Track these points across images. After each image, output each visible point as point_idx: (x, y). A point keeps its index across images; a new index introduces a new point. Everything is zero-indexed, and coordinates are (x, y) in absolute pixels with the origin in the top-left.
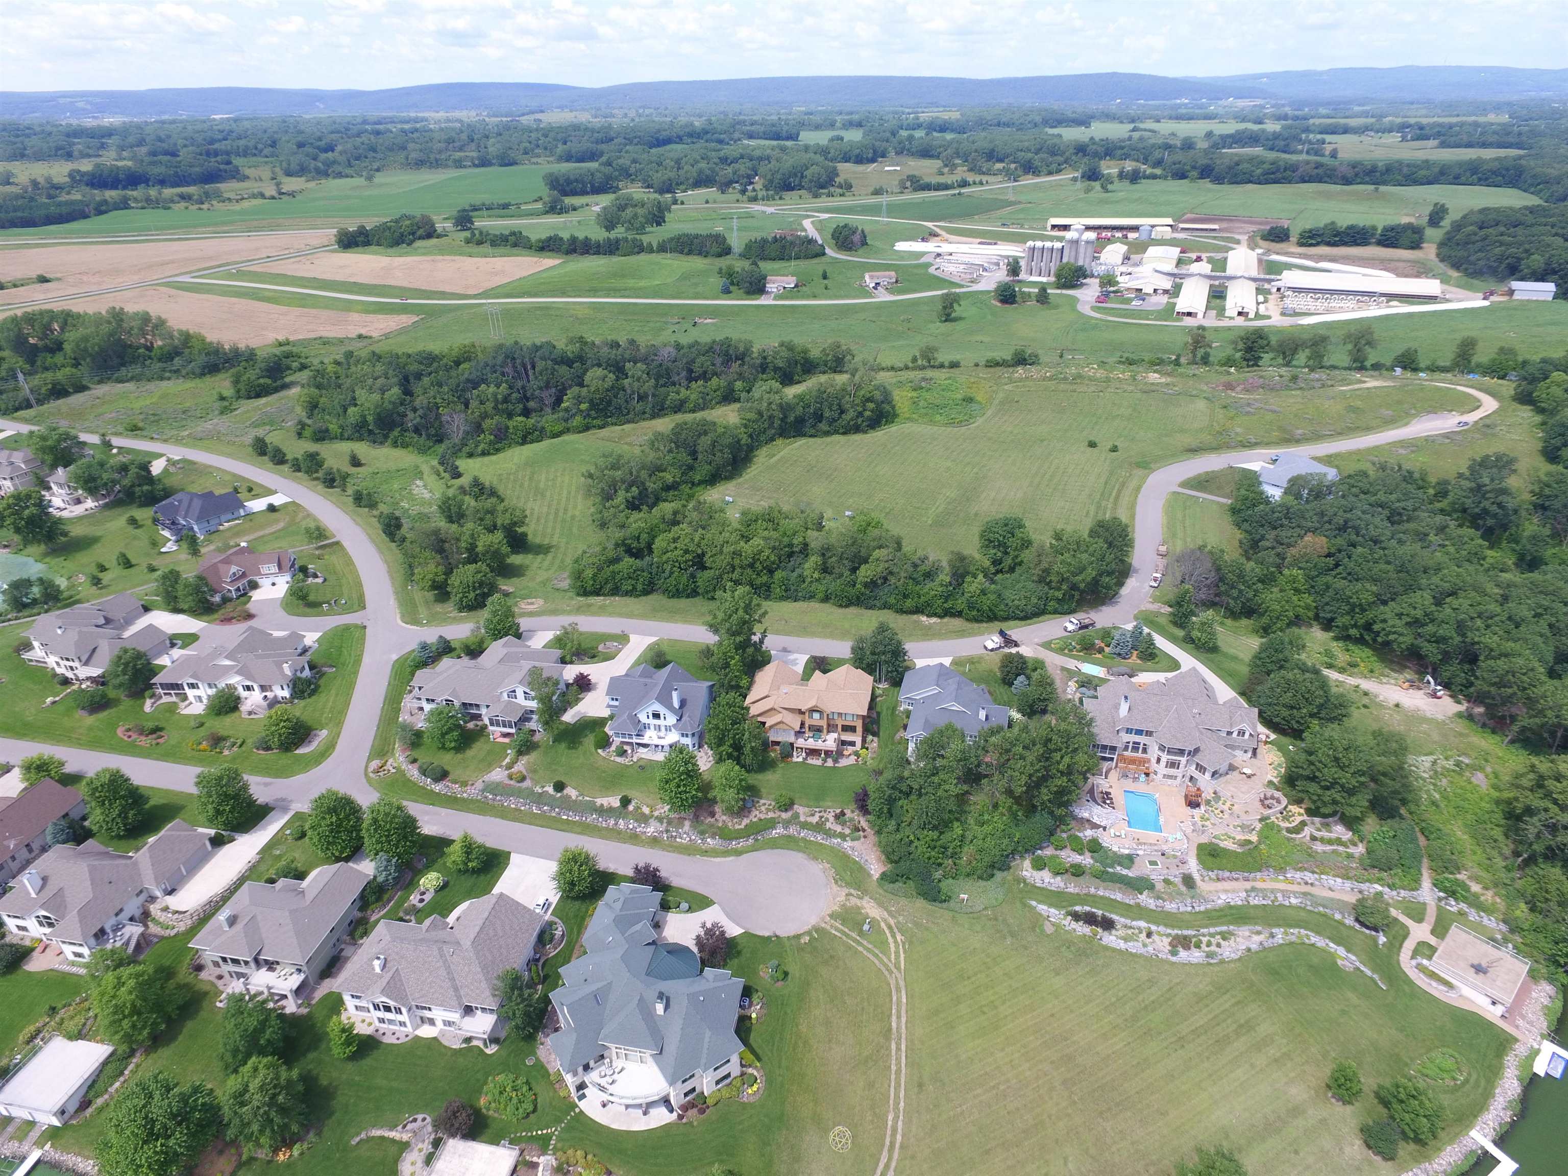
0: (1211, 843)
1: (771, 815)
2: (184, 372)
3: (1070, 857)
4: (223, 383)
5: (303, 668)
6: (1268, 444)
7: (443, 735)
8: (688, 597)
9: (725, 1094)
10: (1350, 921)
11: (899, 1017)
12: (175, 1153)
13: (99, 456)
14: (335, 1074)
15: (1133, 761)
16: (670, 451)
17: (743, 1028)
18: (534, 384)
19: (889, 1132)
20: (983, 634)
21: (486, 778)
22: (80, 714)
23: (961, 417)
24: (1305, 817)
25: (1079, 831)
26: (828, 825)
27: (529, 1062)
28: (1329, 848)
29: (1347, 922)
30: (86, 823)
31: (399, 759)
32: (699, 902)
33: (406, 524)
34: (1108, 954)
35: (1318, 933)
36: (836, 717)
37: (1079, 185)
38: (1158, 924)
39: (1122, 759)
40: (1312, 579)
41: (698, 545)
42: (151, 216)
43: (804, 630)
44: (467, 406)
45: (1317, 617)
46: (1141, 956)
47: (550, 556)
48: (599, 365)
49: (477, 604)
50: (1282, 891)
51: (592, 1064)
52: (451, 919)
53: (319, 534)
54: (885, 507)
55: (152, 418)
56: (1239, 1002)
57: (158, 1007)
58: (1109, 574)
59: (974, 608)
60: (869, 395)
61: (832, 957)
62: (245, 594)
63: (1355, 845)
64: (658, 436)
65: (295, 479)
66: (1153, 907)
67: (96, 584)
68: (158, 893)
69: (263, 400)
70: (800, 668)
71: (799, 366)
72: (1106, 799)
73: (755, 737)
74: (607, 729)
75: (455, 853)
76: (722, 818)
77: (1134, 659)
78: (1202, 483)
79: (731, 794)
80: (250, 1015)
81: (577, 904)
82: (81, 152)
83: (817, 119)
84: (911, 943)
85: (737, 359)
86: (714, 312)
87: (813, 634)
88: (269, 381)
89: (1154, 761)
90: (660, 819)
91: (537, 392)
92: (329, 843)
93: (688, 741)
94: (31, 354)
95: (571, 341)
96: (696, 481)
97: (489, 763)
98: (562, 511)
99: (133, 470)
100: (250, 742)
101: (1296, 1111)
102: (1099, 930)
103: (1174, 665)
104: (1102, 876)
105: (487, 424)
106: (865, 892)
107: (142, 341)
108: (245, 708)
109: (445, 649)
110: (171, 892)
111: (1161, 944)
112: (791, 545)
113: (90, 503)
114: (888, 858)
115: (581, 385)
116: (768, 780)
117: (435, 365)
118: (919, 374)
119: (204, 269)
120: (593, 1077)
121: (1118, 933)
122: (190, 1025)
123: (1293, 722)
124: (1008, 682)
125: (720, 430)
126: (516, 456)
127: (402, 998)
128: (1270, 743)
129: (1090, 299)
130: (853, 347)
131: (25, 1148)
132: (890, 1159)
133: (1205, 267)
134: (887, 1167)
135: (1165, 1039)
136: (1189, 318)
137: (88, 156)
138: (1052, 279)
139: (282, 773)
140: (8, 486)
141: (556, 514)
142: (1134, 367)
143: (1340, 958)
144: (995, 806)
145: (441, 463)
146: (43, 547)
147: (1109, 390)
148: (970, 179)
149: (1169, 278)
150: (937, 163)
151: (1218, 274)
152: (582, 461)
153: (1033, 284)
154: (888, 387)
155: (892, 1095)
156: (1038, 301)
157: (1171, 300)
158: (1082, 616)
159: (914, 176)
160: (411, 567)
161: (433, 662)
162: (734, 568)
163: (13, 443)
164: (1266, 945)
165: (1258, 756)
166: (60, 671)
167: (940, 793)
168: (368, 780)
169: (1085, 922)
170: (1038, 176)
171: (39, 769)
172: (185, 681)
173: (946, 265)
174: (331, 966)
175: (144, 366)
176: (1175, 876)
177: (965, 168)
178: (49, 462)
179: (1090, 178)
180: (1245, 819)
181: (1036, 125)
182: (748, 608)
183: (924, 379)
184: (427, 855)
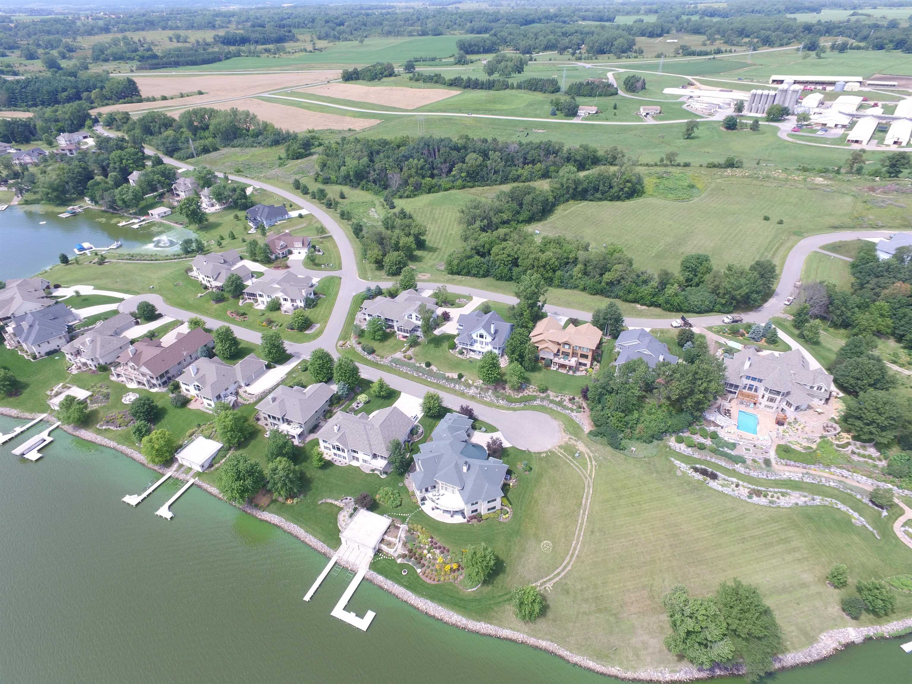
0: (786, 445)
1: (535, 394)
2: (263, 144)
3: (698, 439)
4: (281, 151)
5: (311, 294)
6: (890, 228)
7: (375, 332)
8: (506, 281)
9: (492, 516)
10: (866, 500)
11: (587, 499)
12: (247, 488)
13: (223, 183)
14: (313, 474)
15: (748, 396)
16: (508, 202)
17: (505, 488)
18: (438, 160)
19: (572, 549)
20: (672, 318)
21: (393, 356)
22: (212, 302)
23: (684, 196)
24: (851, 440)
25: (707, 426)
26: (565, 403)
27: (400, 485)
28: (862, 459)
29: (864, 500)
30: (214, 351)
31: (352, 342)
32: (491, 429)
33: (365, 230)
34: (711, 491)
35: (843, 503)
36: (578, 349)
37: (800, 53)
38: (744, 481)
39: (742, 394)
40: (895, 309)
41: (516, 253)
42: (251, 61)
43: (568, 305)
44: (401, 170)
45: (893, 334)
46: (730, 495)
47: (436, 253)
48: (474, 152)
49: (396, 273)
50: (825, 477)
51: (429, 489)
52: (371, 416)
53: (322, 230)
54: (627, 244)
55: (247, 167)
56: (783, 528)
57: (241, 430)
58: (757, 293)
59: (669, 303)
60: (628, 178)
61: (556, 466)
62: (286, 256)
63: (880, 460)
64: (502, 193)
65: (312, 203)
66: (743, 472)
67: (219, 245)
68: (243, 385)
69: (299, 161)
70: (563, 323)
71: (590, 160)
72: (727, 413)
73: (531, 352)
74: (455, 340)
75: (375, 387)
76: (508, 391)
77: (763, 342)
78: (836, 248)
79: (515, 378)
80: (279, 439)
81: (431, 420)
82: (219, 25)
83: (628, 8)
84: (600, 466)
85: (554, 153)
86: (543, 126)
87: (574, 308)
88: (303, 151)
89: (760, 396)
90: (477, 387)
91: (439, 165)
92: (318, 373)
93: (496, 351)
94: (195, 130)
95: (461, 137)
96: (520, 220)
97: (396, 349)
98: (445, 230)
99: (238, 191)
100: (284, 325)
101: (804, 585)
102: (708, 479)
103: (789, 348)
104: (715, 451)
105: (411, 181)
106: (579, 439)
107: (245, 126)
108: (283, 309)
109: (379, 292)
110: (248, 385)
111: (743, 492)
112: (568, 258)
113: (218, 207)
114: (595, 424)
115: (464, 162)
116: (536, 377)
117: (387, 147)
118: (663, 169)
119: (275, 90)
120: (429, 495)
121: (719, 482)
122: (253, 442)
123: (857, 388)
124: (681, 345)
125: (538, 192)
126: (424, 199)
127: (345, 445)
128: (839, 398)
129: (788, 129)
130: (625, 151)
131: (188, 478)
132: (570, 560)
133: (878, 111)
134: (568, 563)
135: (734, 537)
136: (856, 144)
137: (223, 27)
138: (765, 115)
139: (298, 341)
140: (183, 195)
141: (442, 232)
142: (807, 173)
143: (854, 518)
144: (660, 406)
145: (385, 200)
146: (197, 225)
147: (786, 186)
148: (723, 49)
149: (848, 117)
150: (703, 38)
151: (887, 116)
152: (459, 205)
153: (750, 118)
154: (642, 175)
155: (577, 533)
156: (751, 129)
157: (846, 132)
158: (736, 316)
159: (685, 46)
160: (365, 251)
161: (373, 298)
162: (533, 267)
163: (186, 174)
164: (808, 503)
165: (829, 404)
166: (204, 282)
167: (629, 393)
168: (337, 349)
169: (701, 473)
170: (772, 47)
171: (195, 323)
172: (258, 293)
173: (695, 103)
174: (315, 428)
175: (245, 139)
176: (760, 458)
177: (722, 41)
178: (201, 185)
179: (810, 49)
180: (810, 435)
181: (779, 12)
182: (537, 286)
183: (665, 172)
184: (362, 387)
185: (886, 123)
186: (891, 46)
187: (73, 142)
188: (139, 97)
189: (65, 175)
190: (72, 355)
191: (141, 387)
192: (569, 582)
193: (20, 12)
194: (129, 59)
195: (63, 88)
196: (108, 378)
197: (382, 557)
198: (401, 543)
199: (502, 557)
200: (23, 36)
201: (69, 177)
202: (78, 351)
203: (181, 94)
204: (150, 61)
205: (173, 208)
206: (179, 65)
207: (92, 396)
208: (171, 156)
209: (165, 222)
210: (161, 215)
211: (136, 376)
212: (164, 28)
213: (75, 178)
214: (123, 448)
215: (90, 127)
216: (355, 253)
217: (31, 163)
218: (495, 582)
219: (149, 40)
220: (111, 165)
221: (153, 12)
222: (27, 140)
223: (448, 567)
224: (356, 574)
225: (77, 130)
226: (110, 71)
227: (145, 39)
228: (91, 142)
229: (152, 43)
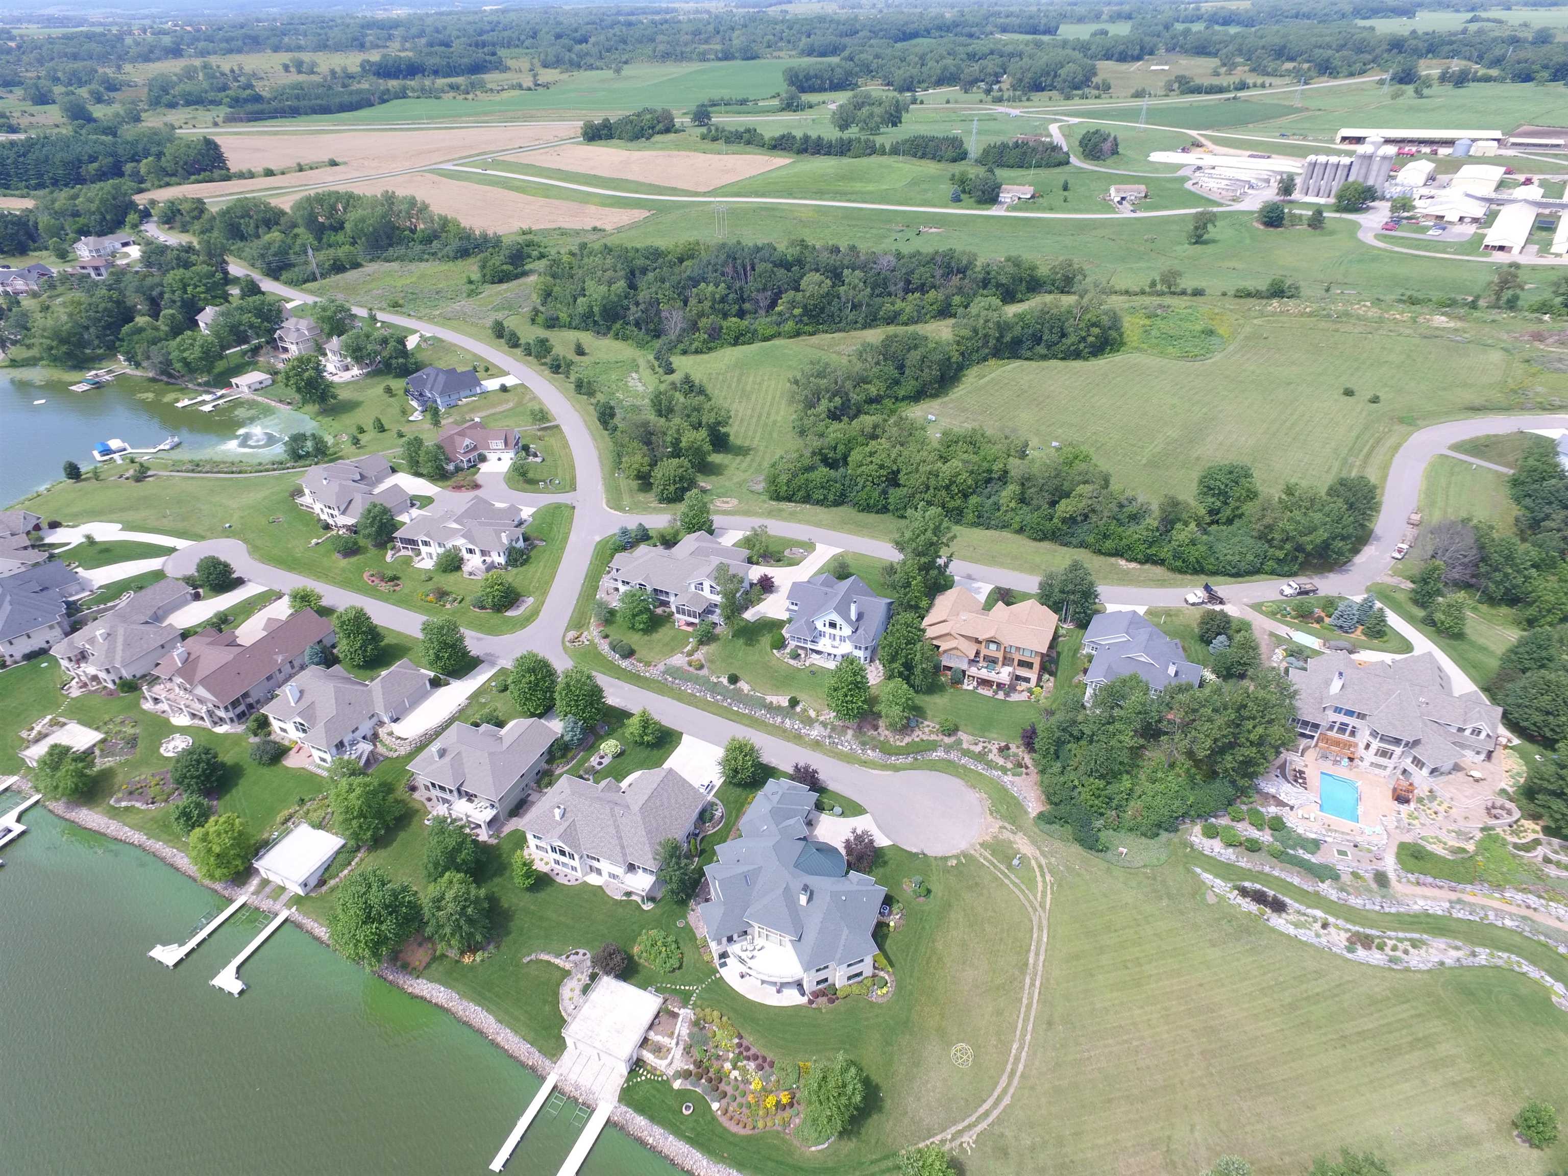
0: (1416, 844)
1: (933, 737)
2: (440, 255)
3: (1247, 830)
4: (471, 268)
5: (518, 539)
7: (634, 616)
8: (877, 512)
9: (856, 990)
11: (1037, 954)
12: (386, 936)
13: (366, 329)
14: (515, 901)
15: (1337, 743)
16: (878, 363)
17: (880, 933)
18: (752, 285)
19: (1011, 1059)
20: (1185, 586)
21: (668, 662)
22: (336, 556)
23: (1196, 351)
24: (1541, 836)
25: (1262, 805)
26: (991, 756)
27: (680, 924)
30: (335, 651)
31: (593, 633)
32: (852, 809)
33: (619, 414)
34: (1273, 936)
35: (1533, 963)
36: (1013, 650)
37: (1386, 89)
38: (1337, 917)
39: (1327, 740)
41: (895, 461)
42: (425, 105)
43: (992, 560)
44: (686, 303)
46: (1311, 945)
47: (749, 458)
48: (817, 270)
49: (676, 498)
50: (1495, 910)
51: (735, 937)
52: (624, 784)
53: (541, 416)
54: (1096, 441)
55: (411, 296)
56: (1419, 1015)
57: (379, 814)
58: (1344, 538)
59: (1180, 558)
60: (1094, 319)
61: (977, 885)
62: (475, 466)
64: (867, 347)
65: (527, 363)
66: (1334, 898)
67: (355, 444)
68: (386, 720)
69: (504, 286)
70: (982, 598)
71: (1024, 284)
72: (1299, 777)
73: (927, 659)
74: (784, 632)
75: (633, 726)
76: (884, 733)
77: (1358, 634)
78: (1480, 447)
79: (896, 710)
80: (450, 836)
81: (739, 790)
82: (371, 42)
83: (1080, 10)
84: (1060, 886)
85: (959, 271)
86: (940, 221)
87: (1002, 565)
88: (510, 268)
89: (1362, 746)
90: (824, 724)
91: (754, 294)
92: (527, 699)
93: (860, 654)
94: (319, 231)
95: (792, 244)
96: (900, 396)
97: (673, 647)
98: (765, 415)
99: (392, 344)
100: (468, 599)
101: (1469, 1140)
102: (1268, 910)
103: (1407, 647)
104: (1280, 856)
105: (703, 322)
106: (1020, 828)
107: (408, 224)
108: (466, 568)
109: (643, 536)
110: (396, 720)
111: (1337, 938)
112: (990, 471)
113: (356, 371)
114: (1048, 798)
115: (797, 289)
116: (936, 703)
117: (660, 260)
118: (1156, 300)
119: (465, 157)
120: (734, 949)
121: (1289, 917)
122: (402, 835)
123: (1546, 729)
124: (1206, 640)
125: (931, 345)
126: (727, 356)
127: (575, 845)
128: (1511, 748)
129: (1375, 225)
130: (1086, 267)
131: (277, 907)
132: (1009, 1084)
133: (1535, 192)
134: (1005, 1091)
135: (1325, 1034)
136: (1500, 253)
137: (378, 47)
138: (1332, 200)
139: (493, 631)
140: (294, 350)
141: (759, 417)
142: (1417, 308)
143: (1556, 993)
144: (1172, 766)
145: (657, 358)
146: (317, 406)
147: (1381, 332)
148: (1250, 81)
149: (1483, 204)
150: (1213, 62)
151: (1551, 201)
152: (790, 367)
153: (1307, 205)
154: (1119, 313)
155: (1020, 1026)
156: (1309, 225)
157: (1480, 231)
158: (1304, 581)
159: (1183, 77)
160: (619, 456)
161: (631, 547)
162: (928, 488)
163: (300, 311)
164: (1464, 962)
165: (1493, 760)
166: (323, 517)
167: (1113, 742)
168: (565, 648)
169: (1253, 900)
170: (1335, 78)
171: (303, 599)
172: (420, 538)
173: (1206, 179)
174: (519, 807)
175: (407, 247)
176: (1367, 871)
177: (1247, 68)
178: (326, 331)
179: (1401, 81)
180: (1462, 825)
181: (1343, 16)
182: (937, 530)
183: (1160, 306)
184: (609, 724)
185: (1551, 214)
186: (1546, 74)
187: (102, 252)
188: (224, 172)
189: (83, 315)
190: (70, 659)
191: (197, 722)
192: (1008, 1133)
193: (29, 22)
194: (212, 102)
195: (90, 156)
196: (137, 705)
197: (644, 1075)
198: (681, 1047)
199: (875, 1078)
200: (30, 64)
201: (88, 318)
202: (82, 653)
203: (299, 165)
204: (250, 107)
205: (275, 373)
206: (300, 114)
207: (103, 741)
208: (277, 279)
209: (260, 399)
210: (253, 387)
211: (188, 702)
212: (276, 49)
213: (100, 321)
214: (158, 846)
215: (135, 226)
216: (600, 458)
217: (26, 292)
218: (863, 1131)
219: (248, 69)
220: (166, 296)
221: (258, 20)
222: (22, 250)
223: (771, 1101)
224: (593, 1111)
225: (112, 232)
226: (177, 124)
227: (241, 69)
228: (135, 252)
229: (254, 75)
